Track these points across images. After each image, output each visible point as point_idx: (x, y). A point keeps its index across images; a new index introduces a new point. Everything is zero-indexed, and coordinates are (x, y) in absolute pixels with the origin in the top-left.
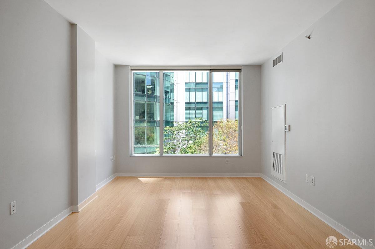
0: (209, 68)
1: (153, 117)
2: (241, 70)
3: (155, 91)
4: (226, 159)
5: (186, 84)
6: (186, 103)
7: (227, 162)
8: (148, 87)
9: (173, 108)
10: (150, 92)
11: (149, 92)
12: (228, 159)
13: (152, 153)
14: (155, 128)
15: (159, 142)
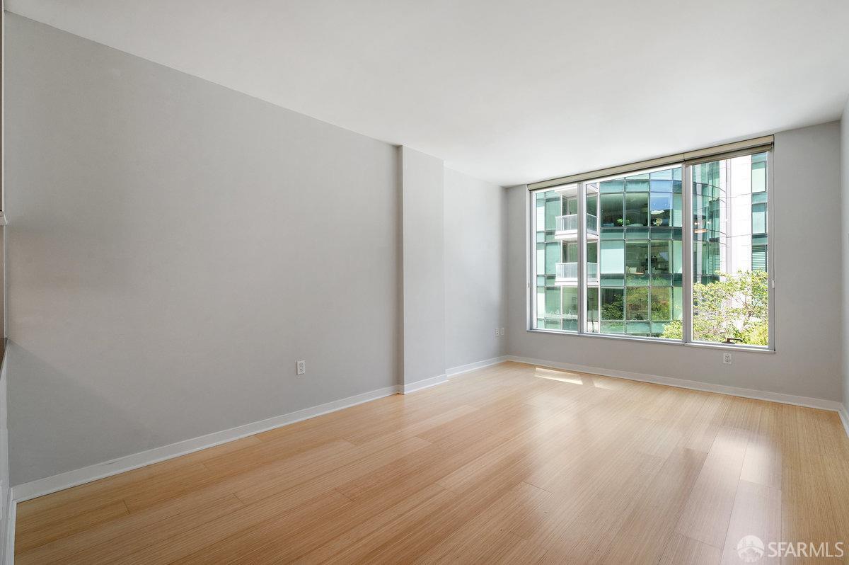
0: (681, 158)
1: (667, 269)
2: (773, 143)
3: (671, 219)
4: (725, 354)
5: (755, 197)
6: (755, 237)
7: (727, 361)
8: (655, 212)
9: (718, 249)
10: (659, 222)
11: (657, 222)
12: (730, 355)
13: (657, 335)
14: (670, 288)
15: (680, 317)
